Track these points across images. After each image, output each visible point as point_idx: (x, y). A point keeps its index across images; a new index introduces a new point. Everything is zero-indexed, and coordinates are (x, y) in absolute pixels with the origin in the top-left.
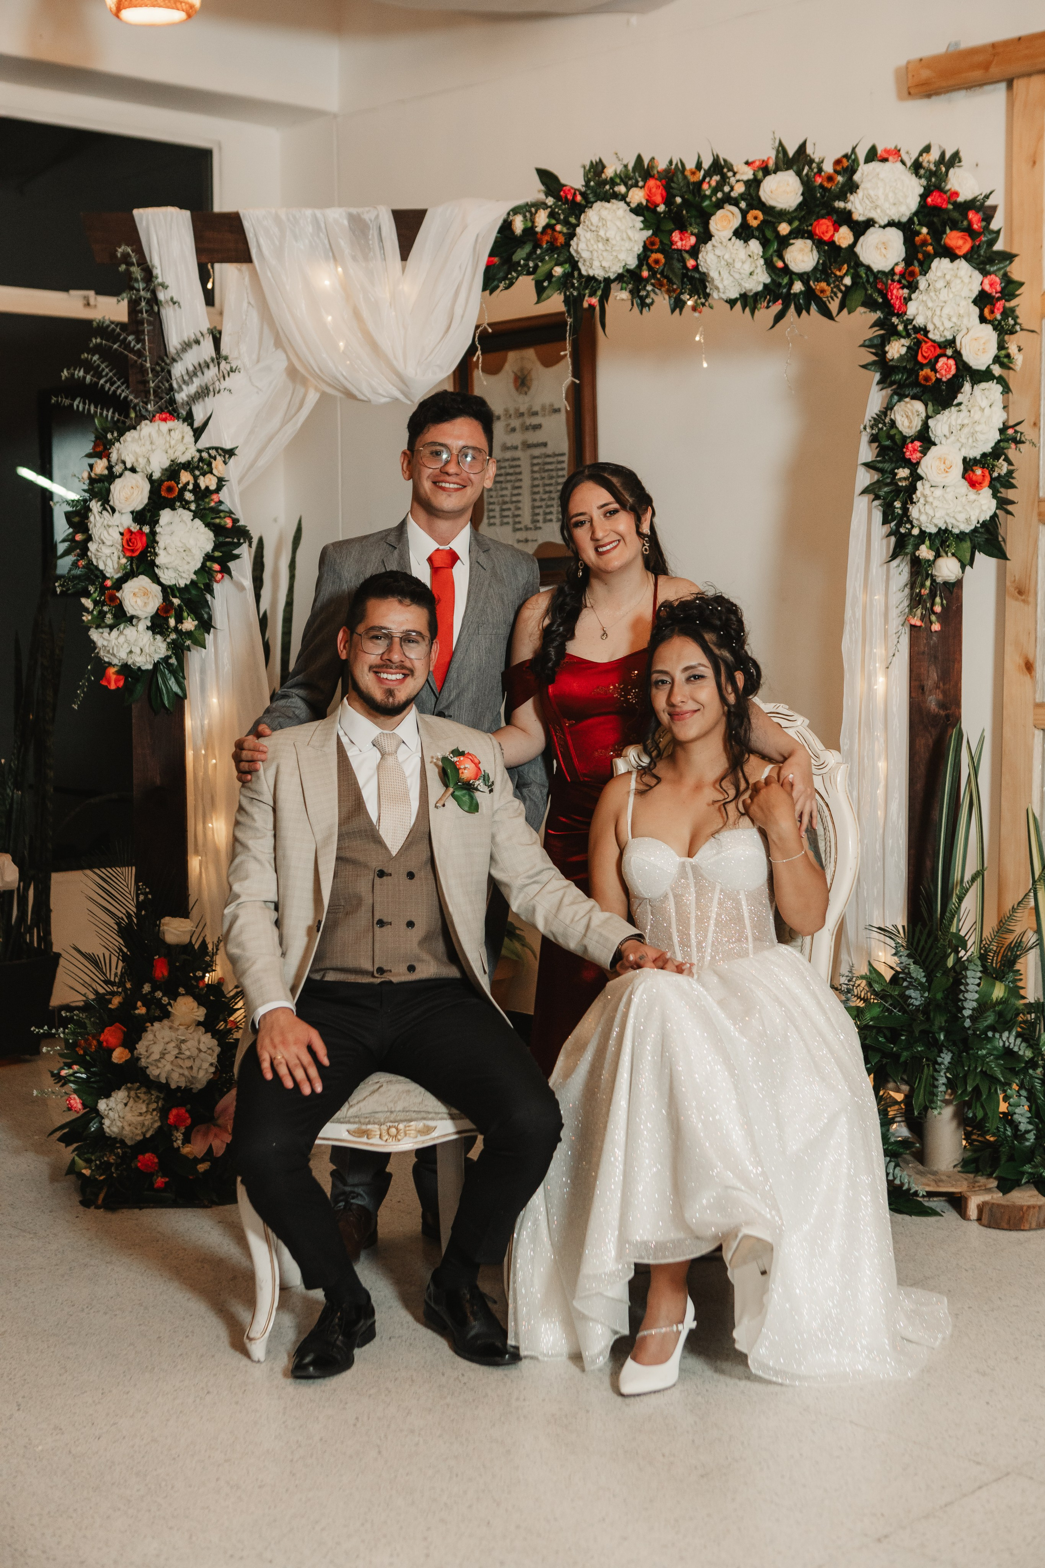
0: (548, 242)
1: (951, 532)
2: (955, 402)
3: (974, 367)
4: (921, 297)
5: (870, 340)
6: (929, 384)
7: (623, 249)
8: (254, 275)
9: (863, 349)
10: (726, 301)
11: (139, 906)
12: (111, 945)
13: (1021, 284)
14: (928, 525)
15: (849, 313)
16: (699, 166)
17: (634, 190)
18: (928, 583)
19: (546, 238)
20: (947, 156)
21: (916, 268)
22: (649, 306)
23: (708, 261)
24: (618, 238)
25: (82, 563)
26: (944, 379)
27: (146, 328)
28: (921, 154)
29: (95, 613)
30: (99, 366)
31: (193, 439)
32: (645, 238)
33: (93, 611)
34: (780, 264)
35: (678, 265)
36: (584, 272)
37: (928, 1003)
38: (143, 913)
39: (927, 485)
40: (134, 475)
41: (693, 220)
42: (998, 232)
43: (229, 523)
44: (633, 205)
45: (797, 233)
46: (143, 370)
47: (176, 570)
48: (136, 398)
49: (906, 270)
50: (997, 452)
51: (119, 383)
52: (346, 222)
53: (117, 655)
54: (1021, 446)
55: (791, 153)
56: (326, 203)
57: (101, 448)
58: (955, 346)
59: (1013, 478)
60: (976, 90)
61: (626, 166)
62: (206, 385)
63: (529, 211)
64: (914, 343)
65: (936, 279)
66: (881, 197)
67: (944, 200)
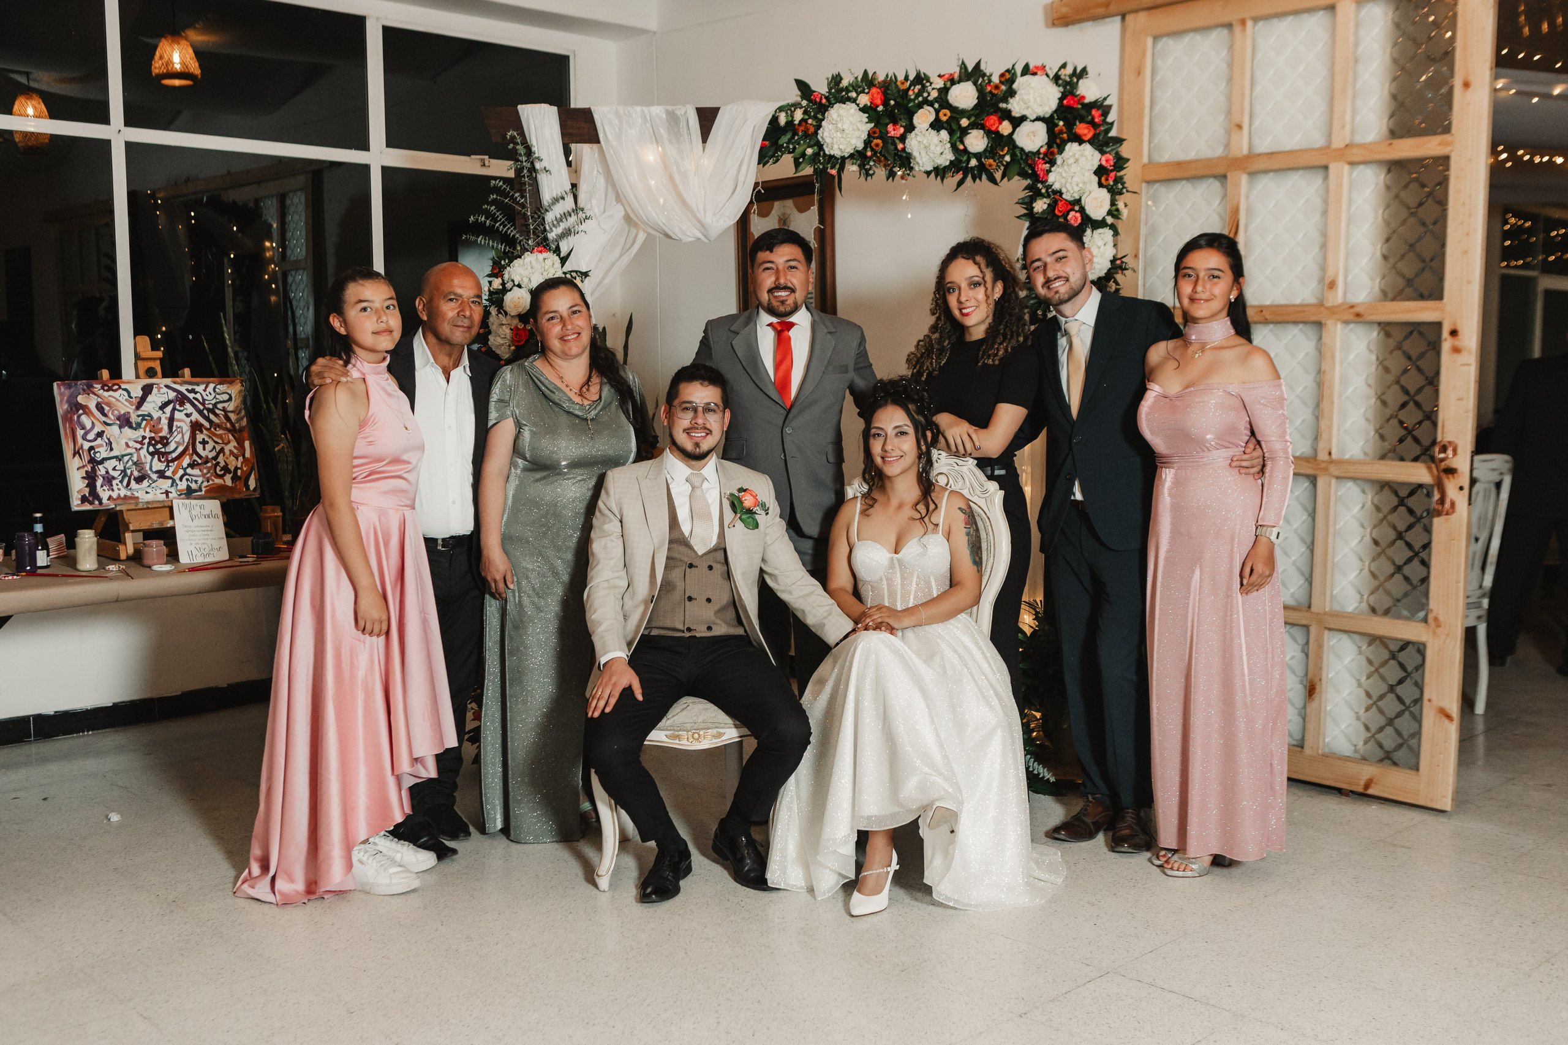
0: (802, 131)
3: (1094, 218)
4: (1057, 169)
5: (1022, 199)
7: (854, 136)
8: (602, 152)
9: (1018, 205)
10: (924, 172)
13: (1127, 160)
15: (1008, 181)
16: (906, 78)
17: (861, 95)
19: (802, 128)
20: (1078, 70)
21: (1056, 150)
22: (871, 175)
23: (912, 145)
24: (851, 129)
27: (528, 188)
28: (1060, 70)
30: (495, 214)
31: (560, 265)
32: (869, 129)
34: (961, 147)
35: (892, 147)
36: (827, 153)
40: (520, 289)
41: (902, 116)
42: (1112, 124)
44: (861, 106)
45: (973, 126)
46: (525, 217)
48: (521, 236)
49: (1048, 150)
50: (1109, 276)
51: (509, 226)
52: (664, 116)
54: (1125, 272)
55: (970, 69)
56: (649, 103)
57: (497, 271)
58: (1081, 204)
60: (1100, 21)
61: (856, 78)
62: (569, 228)
63: (790, 110)
64: (1052, 201)
65: (1068, 157)
66: (1031, 100)
67: (1075, 102)
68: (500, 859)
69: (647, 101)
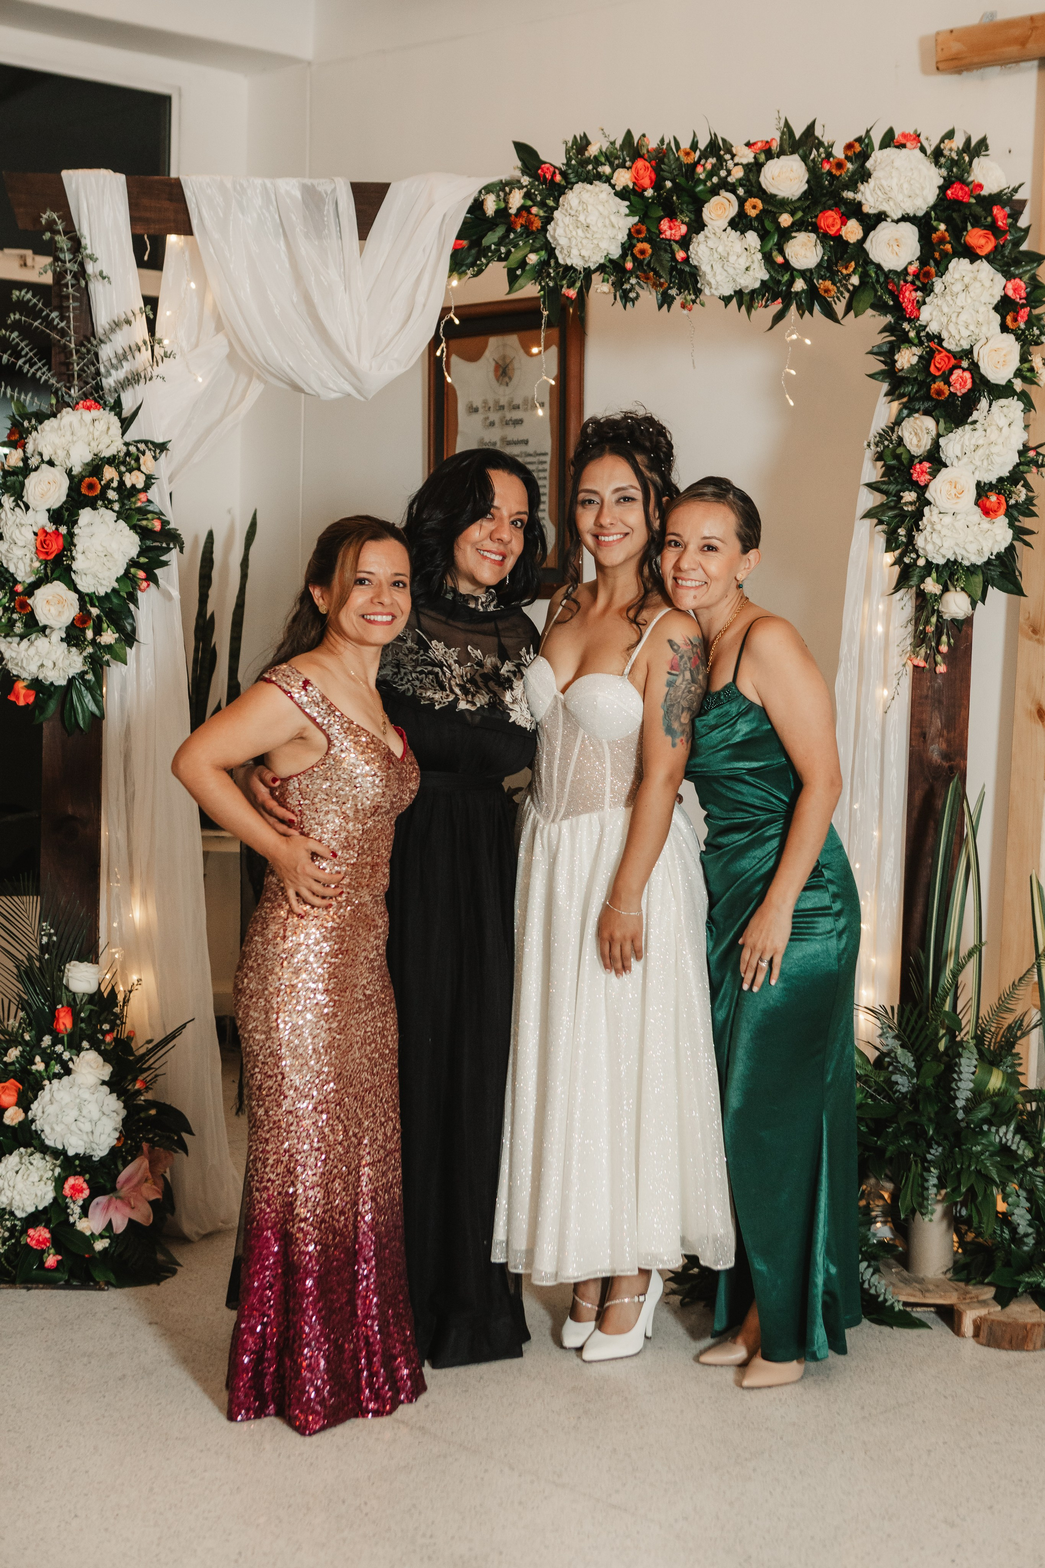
0: (522, 226)
1: (961, 563)
2: (970, 420)
3: (992, 381)
4: (935, 300)
5: (879, 346)
6: (942, 398)
7: (605, 236)
8: (195, 247)
9: (871, 357)
10: (720, 298)
11: (43, 949)
12: (9, 991)
14: (935, 555)
15: (856, 317)
16: (694, 146)
17: (620, 170)
18: (934, 620)
19: (522, 221)
20: (973, 143)
21: (933, 270)
22: (633, 301)
23: (700, 253)
24: (600, 224)
26: (959, 394)
27: (72, 304)
28: (942, 141)
30: (18, 344)
31: (120, 431)
32: (630, 225)
34: (780, 259)
35: (668, 256)
36: (561, 261)
37: (917, 1090)
38: (47, 956)
39: (935, 511)
40: (52, 469)
41: (684, 207)
42: (1027, 230)
43: (157, 526)
44: (618, 188)
45: (800, 226)
46: (66, 351)
47: (95, 576)
48: (58, 382)
49: (921, 269)
50: (1016, 477)
51: (40, 364)
52: (298, 194)
53: (27, 668)
54: (1042, 470)
55: (798, 135)
56: (278, 171)
57: (16, 437)
58: (972, 358)
59: (1034, 506)
61: (613, 143)
62: (137, 370)
63: (503, 190)
64: (927, 352)
65: (953, 281)
66: (895, 188)
67: (966, 193)
69: (274, 171)
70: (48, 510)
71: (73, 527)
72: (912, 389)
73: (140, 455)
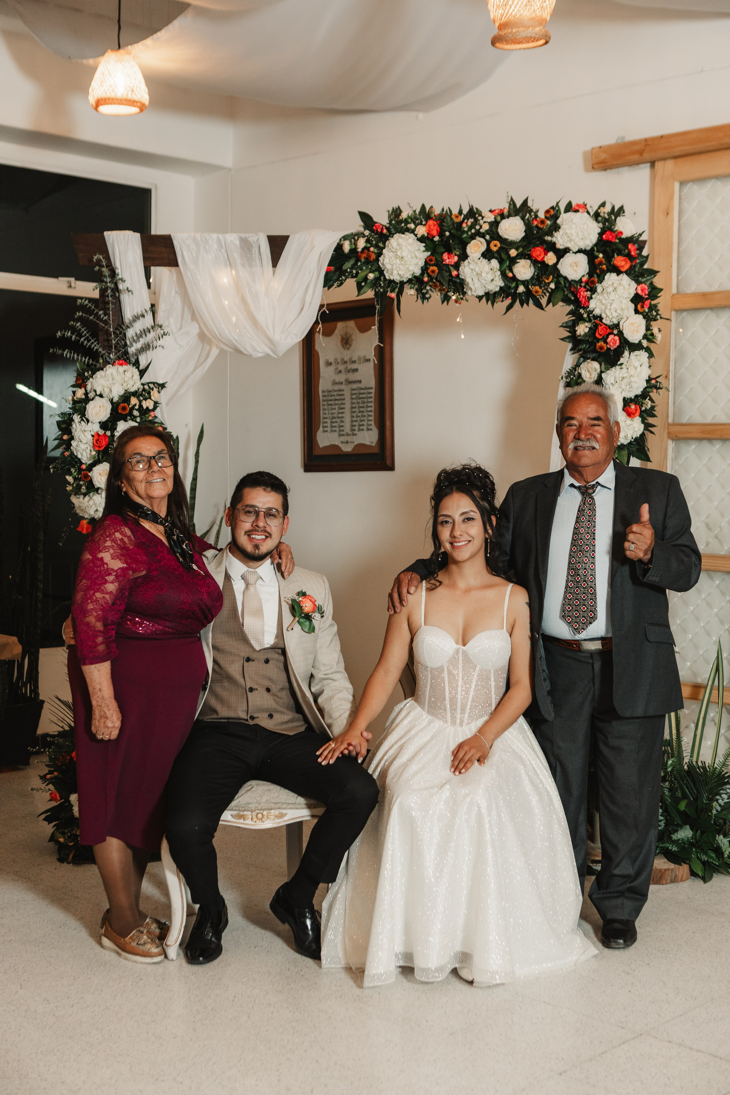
0: (365, 258)
2: (618, 363)
3: (631, 341)
4: (598, 297)
5: (566, 323)
6: (603, 351)
8: (180, 275)
9: (562, 328)
10: (476, 297)
13: (661, 290)
15: (553, 306)
16: (460, 212)
17: (419, 226)
19: (364, 255)
20: (616, 209)
21: (596, 280)
22: (428, 299)
23: (466, 272)
24: (409, 257)
25: (67, 454)
26: (612, 349)
27: (111, 306)
28: (599, 208)
29: (75, 485)
30: (80, 330)
31: (139, 377)
32: (426, 257)
33: (73, 484)
34: (510, 275)
35: (447, 274)
36: (387, 277)
40: (101, 399)
41: (456, 246)
42: (647, 257)
44: (419, 236)
45: (521, 256)
46: (107, 333)
48: (103, 350)
49: (589, 279)
50: (645, 394)
51: (93, 341)
52: (238, 243)
53: (88, 512)
54: (659, 391)
55: (518, 206)
56: (225, 231)
57: (80, 382)
58: (619, 328)
59: (655, 411)
60: (636, 167)
61: (415, 211)
62: (148, 343)
63: (354, 239)
64: (594, 326)
65: (607, 286)
66: (574, 234)
67: (613, 237)
68: (75, 929)
69: (223, 230)
70: (100, 423)
71: (114, 432)
72: (586, 346)
73: (151, 391)
